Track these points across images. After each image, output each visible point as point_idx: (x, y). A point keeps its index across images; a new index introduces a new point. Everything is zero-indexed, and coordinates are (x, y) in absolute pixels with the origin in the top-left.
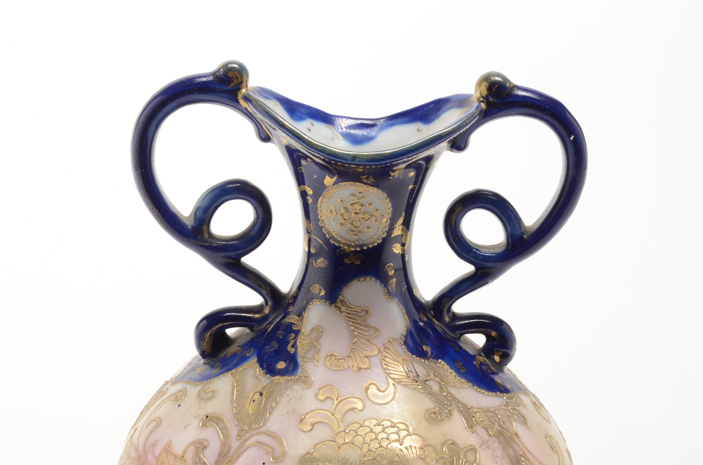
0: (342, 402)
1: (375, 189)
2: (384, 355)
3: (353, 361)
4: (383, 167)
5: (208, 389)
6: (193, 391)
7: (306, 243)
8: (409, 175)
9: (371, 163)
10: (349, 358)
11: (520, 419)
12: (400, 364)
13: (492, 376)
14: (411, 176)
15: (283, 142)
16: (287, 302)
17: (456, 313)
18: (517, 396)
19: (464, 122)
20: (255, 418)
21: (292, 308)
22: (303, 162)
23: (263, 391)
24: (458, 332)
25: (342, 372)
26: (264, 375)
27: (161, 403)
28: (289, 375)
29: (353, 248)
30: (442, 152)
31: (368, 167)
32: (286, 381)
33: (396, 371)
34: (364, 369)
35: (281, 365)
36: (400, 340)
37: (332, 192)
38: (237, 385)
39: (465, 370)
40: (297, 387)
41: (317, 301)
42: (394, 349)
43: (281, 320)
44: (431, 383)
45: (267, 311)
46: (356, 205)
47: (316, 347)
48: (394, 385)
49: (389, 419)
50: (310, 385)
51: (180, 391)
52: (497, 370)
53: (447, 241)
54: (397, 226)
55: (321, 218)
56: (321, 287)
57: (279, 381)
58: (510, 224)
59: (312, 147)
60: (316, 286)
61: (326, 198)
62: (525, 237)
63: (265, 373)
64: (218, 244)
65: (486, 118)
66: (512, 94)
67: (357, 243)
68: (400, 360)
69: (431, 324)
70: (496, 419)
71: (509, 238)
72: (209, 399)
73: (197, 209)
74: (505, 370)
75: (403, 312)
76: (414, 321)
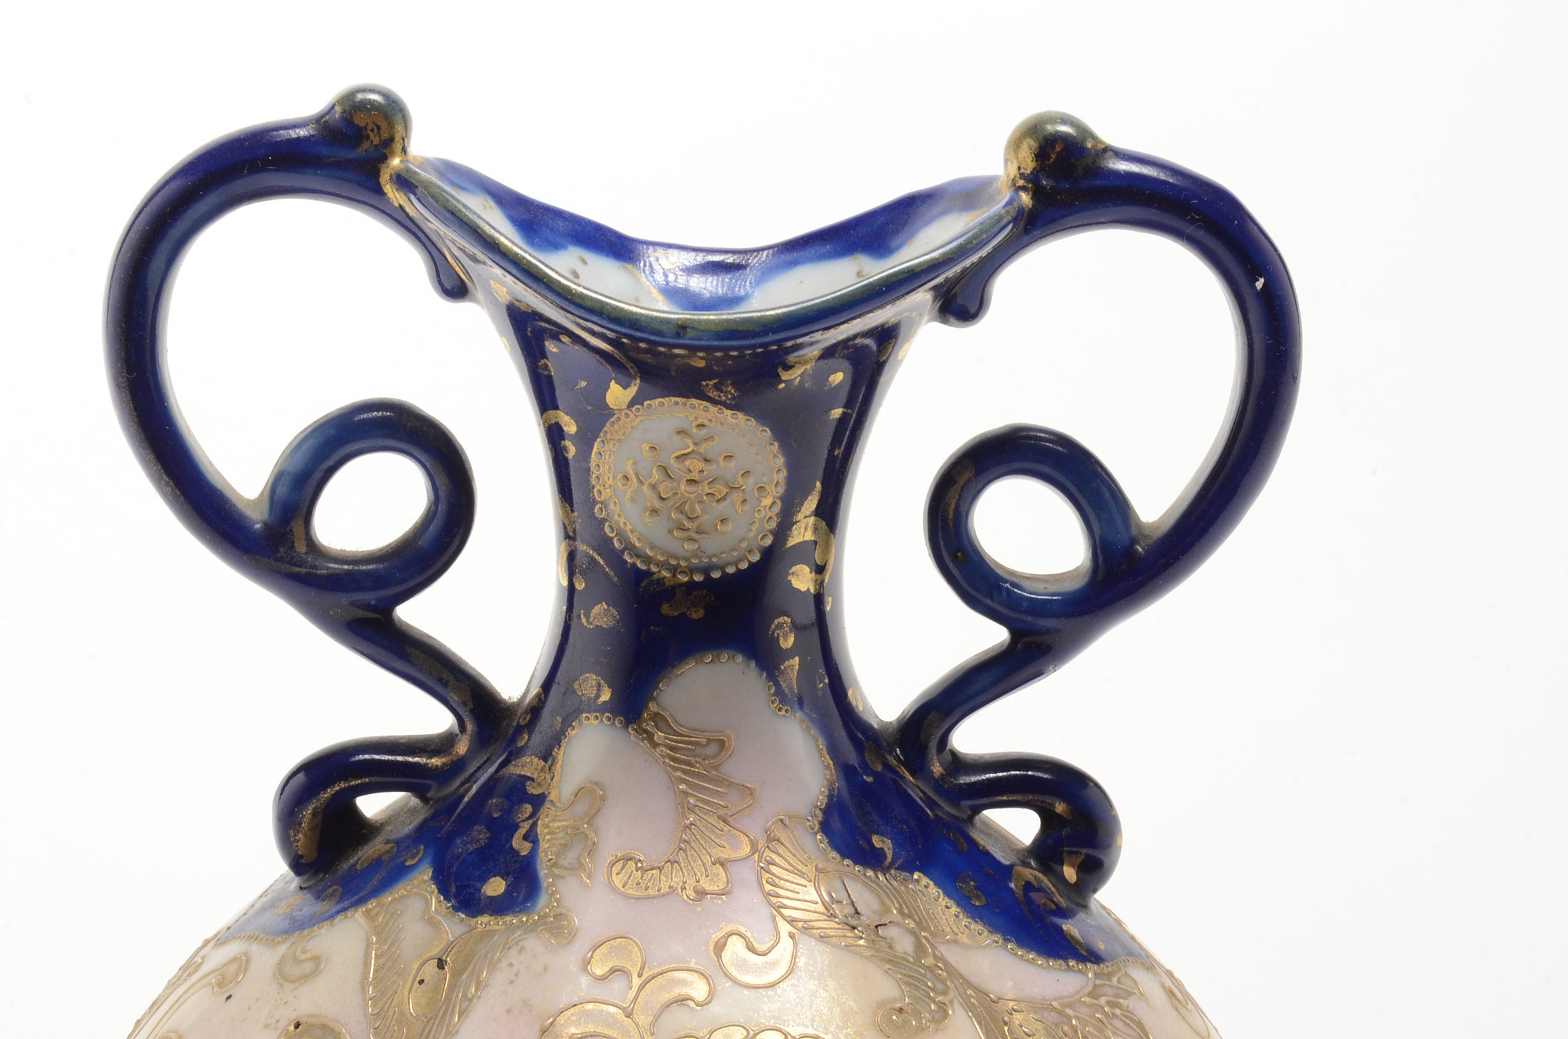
0: (653, 981)
1: (741, 416)
2: (768, 858)
3: (683, 873)
4: (758, 353)
5: (304, 952)
6: (265, 959)
7: (562, 565)
8: (832, 377)
9: (726, 343)
10: (672, 865)
11: (1127, 1030)
12: (810, 881)
13: (1057, 920)
14: (837, 382)
15: (497, 293)
16: (515, 723)
17: (960, 753)
18: (1123, 971)
19: (975, 237)
20: (422, 1027)
21: (527, 737)
22: (551, 347)
23: (445, 955)
24: (966, 803)
25: (655, 902)
26: (450, 915)
27: (184, 994)
28: (515, 913)
29: (685, 575)
30: (919, 323)
31: (719, 354)
32: (506, 928)
33: (800, 900)
34: (714, 894)
35: (495, 887)
36: (810, 818)
37: (627, 426)
38: (378, 942)
39: (984, 902)
40: (533, 943)
41: (592, 716)
42: (795, 842)
43: (498, 770)
44: (891, 932)
45: (462, 748)
46: (691, 459)
47: (587, 837)
48: (792, 936)
49: (778, 1025)
50: (570, 937)
51: (234, 960)
52: (1070, 904)
53: (935, 564)
54: (800, 516)
55: (600, 497)
56: (602, 679)
57: (488, 927)
58: (1098, 516)
59: (571, 302)
60: (587, 678)
61: (612, 443)
62: (1141, 550)
63: (453, 909)
64: (333, 571)
65: (1034, 232)
66: (1100, 168)
67: (695, 561)
68: (810, 870)
69: (895, 782)
70: (1066, 1028)
71: (1099, 551)
72: (306, 978)
73: (278, 478)
74: (1093, 905)
75: (818, 746)
76: (847, 772)
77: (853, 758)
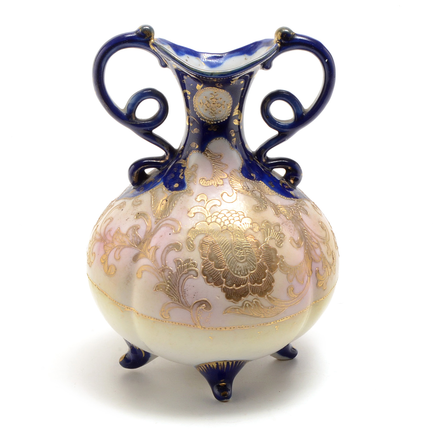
0: (209, 202)
1: (223, 90)
2: (231, 178)
3: (214, 181)
4: (227, 78)
5: (138, 200)
6: (129, 202)
7: (187, 121)
8: (241, 82)
9: (221, 77)
10: (212, 180)
11: (304, 212)
13: (289, 191)
15: (174, 67)
16: (178, 153)
17: (268, 157)
18: (303, 201)
19: (269, 54)
20: (164, 213)
21: (181, 156)
22: (185, 77)
23: (167, 199)
24: (270, 167)
25: (209, 187)
26: (168, 191)
27: (111, 210)
28: (181, 190)
29: (213, 122)
30: (258, 70)
31: (219, 79)
32: (179, 193)
33: (237, 186)
34: (220, 185)
35: (176, 185)
36: (239, 170)
37: (201, 93)
38: (153, 197)
39: (274, 186)
40: (185, 196)
41: (194, 151)
42: (236, 175)
43: (175, 162)
44: (256, 192)
45: (167, 158)
46: (213, 99)
47: (195, 175)
48: (236, 193)
49: (234, 210)
50: (192, 194)
51: (122, 203)
52: (292, 188)
53: (262, 118)
54: (235, 110)
55: (195, 107)
56: (196, 144)
57: (176, 193)
58: (295, 108)
59: (190, 70)
60: (193, 143)
61: (197, 96)
62: (304, 115)
64: (141, 123)
65: (281, 52)
66: (293, 38)
67: (215, 119)
68: (239, 181)
69: (255, 163)
70: (291, 211)
71: (296, 115)
72: (139, 205)
73: (128, 105)
74: (297, 188)
75: (240, 156)
76: (246, 161)
77: (246, 158)
